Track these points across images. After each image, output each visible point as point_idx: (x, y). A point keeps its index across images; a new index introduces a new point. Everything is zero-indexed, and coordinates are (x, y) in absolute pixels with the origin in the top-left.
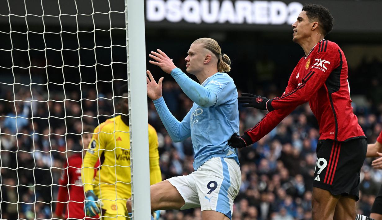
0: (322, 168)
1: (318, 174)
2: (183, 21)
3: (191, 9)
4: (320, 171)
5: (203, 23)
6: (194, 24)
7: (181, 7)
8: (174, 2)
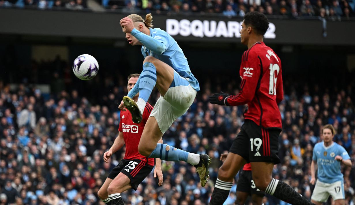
0: (259, 146)
1: (257, 151)
2: (191, 35)
3: (197, 27)
4: (258, 148)
5: (205, 37)
6: (199, 38)
7: (190, 26)
8: (185, 22)
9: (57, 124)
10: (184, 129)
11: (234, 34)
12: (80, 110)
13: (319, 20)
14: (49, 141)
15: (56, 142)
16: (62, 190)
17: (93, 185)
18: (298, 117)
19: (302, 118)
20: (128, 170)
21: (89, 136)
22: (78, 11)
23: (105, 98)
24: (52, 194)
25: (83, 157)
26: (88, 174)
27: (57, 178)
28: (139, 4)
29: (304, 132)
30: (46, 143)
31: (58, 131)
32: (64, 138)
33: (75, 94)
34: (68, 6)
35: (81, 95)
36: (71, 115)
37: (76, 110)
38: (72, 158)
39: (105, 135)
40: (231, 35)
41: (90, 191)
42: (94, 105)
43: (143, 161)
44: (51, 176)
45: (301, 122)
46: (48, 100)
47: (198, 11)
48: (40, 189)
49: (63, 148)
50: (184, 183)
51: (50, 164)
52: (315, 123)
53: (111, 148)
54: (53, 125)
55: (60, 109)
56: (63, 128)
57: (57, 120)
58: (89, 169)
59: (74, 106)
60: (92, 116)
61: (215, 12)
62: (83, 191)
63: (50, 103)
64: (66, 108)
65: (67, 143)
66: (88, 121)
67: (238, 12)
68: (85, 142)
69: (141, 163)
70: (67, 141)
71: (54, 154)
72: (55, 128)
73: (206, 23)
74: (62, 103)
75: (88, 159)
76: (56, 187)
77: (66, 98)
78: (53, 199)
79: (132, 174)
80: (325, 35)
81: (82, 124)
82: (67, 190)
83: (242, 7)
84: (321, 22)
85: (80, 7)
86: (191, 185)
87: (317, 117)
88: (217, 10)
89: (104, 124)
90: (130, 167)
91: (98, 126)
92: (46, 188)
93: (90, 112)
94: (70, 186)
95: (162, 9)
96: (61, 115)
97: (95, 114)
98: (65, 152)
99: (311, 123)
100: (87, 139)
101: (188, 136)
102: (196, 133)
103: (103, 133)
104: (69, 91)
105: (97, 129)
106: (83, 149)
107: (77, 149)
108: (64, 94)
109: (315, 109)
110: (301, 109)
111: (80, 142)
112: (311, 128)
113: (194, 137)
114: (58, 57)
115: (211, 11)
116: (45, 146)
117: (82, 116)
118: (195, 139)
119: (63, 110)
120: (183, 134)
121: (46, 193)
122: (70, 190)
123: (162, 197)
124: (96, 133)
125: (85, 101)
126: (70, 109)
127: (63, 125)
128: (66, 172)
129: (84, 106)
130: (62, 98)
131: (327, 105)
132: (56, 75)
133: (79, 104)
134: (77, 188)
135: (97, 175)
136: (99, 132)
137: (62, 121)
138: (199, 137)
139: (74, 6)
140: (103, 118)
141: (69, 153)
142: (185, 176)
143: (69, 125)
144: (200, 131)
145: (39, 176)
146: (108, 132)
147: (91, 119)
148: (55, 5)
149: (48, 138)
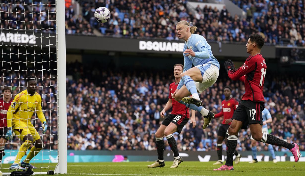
1: (253, 117)
2: (153, 50)
3: (156, 46)
7: (152, 45)
8: (149, 43)
9: (78, 97)
10: (147, 100)
11: (175, 49)
12: (90, 89)
13: (216, 43)
14: (74, 106)
15: (78, 107)
16: (83, 133)
17: (100, 130)
18: (207, 95)
19: (209, 94)
20: (175, 121)
21: (96, 104)
22: (89, 36)
23: (103, 83)
24: (78, 135)
25: (93, 115)
26: (97, 124)
27: (80, 126)
28: (121, 32)
29: (210, 103)
30: (72, 107)
31: (79, 101)
32: (82, 104)
33: (86, 80)
34: (84, 33)
35: (90, 81)
36: (85, 92)
37: (88, 89)
38: (87, 115)
39: (104, 103)
40: (174, 50)
41: (99, 134)
42: (97, 86)
43: (184, 115)
44: (77, 125)
45: (209, 97)
46: (73, 84)
47: (153, 37)
48: (71, 133)
49: (82, 110)
50: (149, 130)
51: (76, 118)
52: (216, 97)
53: (164, 109)
54: (76, 97)
55: (79, 89)
56: (81, 99)
57: (78, 95)
58: (97, 121)
59: (87, 87)
60: (97, 93)
61: (162, 37)
62: (95, 133)
63: (74, 86)
64: (82, 88)
65: (84, 107)
66: (95, 95)
67: (175, 38)
68: (94, 107)
69: (183, 117)
70: (84, 106)
71: (77, 113)
72: (77, 99)
73: (161, 43)
74: (80, 85)
75: (96, 116)
76: (80, 131)
77: (81, 82)
78: (78, 138)
79: (178, 123)
80: (221, 51)
81: (91, 97)
82: (86, 133)
83: (177, 35)
84: (218, 44)
85: (90, 34)
86: (153, 131)
87: (217, 95)
88: (164, 36)
89: (103, 97)
90: (176, 119)
91: (100, 98)
92: (74, 132)
93: (96, 91)
94: (88, 131)
95: (134, 35)
96: (80, 92)
97: (98, 91)
98: (83, 112)
99: (214, 97)
100: (95, 105)
101: (150, 104)
102: (153, 102)
103: (103, 102)
104: (84, 79)
105: (100, 100)
106: (93, 111)
107: (89, 110)
108: (81, 80)
109: (215, 90)
110: (208, 90)
111: (91, 106)
112: (214, 100)
113: (153, 104)
114: (77, 61)
115: (160, 37)
116: (72, 109)
117: (92, 92)
118: (153, 105)
119: (80, 90)
120: (147, 103)
121: (75, 135)
122: (88, 133)
123: (139, 137)
124: (99, 102)
125: (92, 84)
126: (85, 89)
127: (81, 97)
128: (85, 123)
129: (92, 88)
130: (79, 83)
131: (221, 88)
132: (76, 70)
133: (89, 86)
134: (92, 132)
135: (102, 125)
136: (101, 102)
137: (81, 95)
138: (155, 104)
139: (87, 33)
140: (103, 94)
141: (86, 113)
142: (149, 125)
143: (84, 98)
144: (155, 101)
145: (70, 125)
146: (107, 101)
147: (96, 95)
148: (76, 32)
149: (73, 104)
